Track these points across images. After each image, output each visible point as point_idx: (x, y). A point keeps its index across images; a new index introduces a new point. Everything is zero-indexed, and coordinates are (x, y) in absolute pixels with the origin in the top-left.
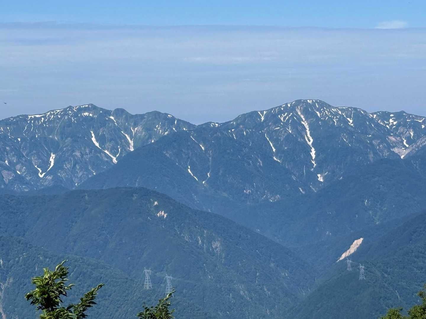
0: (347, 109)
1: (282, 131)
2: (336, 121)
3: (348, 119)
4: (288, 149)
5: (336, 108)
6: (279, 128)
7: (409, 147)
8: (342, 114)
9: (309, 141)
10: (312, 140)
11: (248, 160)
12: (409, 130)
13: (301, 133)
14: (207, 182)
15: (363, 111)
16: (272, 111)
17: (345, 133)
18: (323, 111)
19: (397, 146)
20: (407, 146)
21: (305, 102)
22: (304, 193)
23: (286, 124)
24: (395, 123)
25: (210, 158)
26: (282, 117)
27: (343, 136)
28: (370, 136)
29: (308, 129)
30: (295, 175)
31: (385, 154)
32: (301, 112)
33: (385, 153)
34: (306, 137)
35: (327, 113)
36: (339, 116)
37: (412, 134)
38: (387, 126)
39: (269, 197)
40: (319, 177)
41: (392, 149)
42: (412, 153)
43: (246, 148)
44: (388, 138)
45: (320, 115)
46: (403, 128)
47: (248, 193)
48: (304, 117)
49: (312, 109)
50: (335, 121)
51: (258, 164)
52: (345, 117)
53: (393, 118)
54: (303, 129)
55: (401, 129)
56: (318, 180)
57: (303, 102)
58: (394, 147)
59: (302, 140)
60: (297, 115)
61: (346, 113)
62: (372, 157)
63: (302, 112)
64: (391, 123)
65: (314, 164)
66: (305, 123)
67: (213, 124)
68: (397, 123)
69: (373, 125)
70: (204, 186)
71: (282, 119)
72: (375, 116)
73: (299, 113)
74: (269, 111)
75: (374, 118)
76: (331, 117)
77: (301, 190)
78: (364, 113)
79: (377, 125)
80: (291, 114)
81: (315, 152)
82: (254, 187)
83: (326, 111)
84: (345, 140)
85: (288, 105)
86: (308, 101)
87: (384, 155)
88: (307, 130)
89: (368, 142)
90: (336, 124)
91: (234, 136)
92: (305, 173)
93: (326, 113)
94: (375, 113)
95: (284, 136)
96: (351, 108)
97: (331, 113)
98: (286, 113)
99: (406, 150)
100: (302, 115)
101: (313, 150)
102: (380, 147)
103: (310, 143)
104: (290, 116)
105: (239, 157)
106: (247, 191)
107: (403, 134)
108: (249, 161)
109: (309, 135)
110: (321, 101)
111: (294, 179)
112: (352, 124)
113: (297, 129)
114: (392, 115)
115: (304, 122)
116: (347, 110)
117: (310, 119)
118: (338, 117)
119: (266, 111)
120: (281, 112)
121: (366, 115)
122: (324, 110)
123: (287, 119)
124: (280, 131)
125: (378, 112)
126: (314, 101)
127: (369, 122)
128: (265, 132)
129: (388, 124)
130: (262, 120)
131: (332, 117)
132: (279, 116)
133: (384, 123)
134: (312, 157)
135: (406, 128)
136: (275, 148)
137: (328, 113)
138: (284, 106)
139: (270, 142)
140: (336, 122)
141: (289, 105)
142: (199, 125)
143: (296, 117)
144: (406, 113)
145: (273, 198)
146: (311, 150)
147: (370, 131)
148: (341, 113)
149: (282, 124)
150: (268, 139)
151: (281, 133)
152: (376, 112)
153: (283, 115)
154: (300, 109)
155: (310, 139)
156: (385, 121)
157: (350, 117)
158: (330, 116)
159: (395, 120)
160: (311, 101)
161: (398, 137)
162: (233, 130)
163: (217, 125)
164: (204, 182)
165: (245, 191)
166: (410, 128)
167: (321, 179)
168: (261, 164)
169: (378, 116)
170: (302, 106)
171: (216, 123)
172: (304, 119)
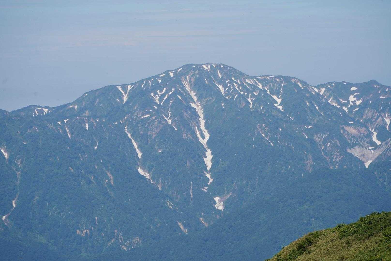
0: (273, 80)
1: (154, 121)
2: (252, 101)
3: (275, 97)
4: (162, 153)
5: (252, 78)
6: (149, 115)
7: (380, 145)
8: (264, 89)
9: (203, 137)
10: (207, 136)
11: (86, 175)
12: (383, 115)
13: (189, 125)
14: (9, 217)
15: (301, 82)
16: (143, 86)
17: (264, 122)
18: (229, 85)
19: (359, 144)
20: (378, 143)
21: (199, 68)
22: (186, 231)
23: (163, 108)
24: (358, 102)
25: (19, 173)
26: (157, 96)
27: (261, 127)
28: (310, 127)
29: (202, 116)
30: (171, 200)
31: (336, 159)
32: (190, 87)
33: (335, 156)
34: (197, 131)
35: (236, 87)
36: (258, 92)
37: (388, 121)
38: (345, 108)
39: (121, 241)
40: (217, 202)
41: (350, 149)
42: (385, 155)
43: (84, 153)
44: (343, 128)
45: (225, 92)
46: (372, 111)
47: (83, 235)
48: (195, 96)
49: (211, 81)
50: (250, 101)
51: (107, 181)
52: (269, 93)
53: (355, 94)
54: (194, 116)
55: (368, 113)
56: (215, 208)
57: (195, 69)
58: (353, 146)
59: (190, 136)
60: (184, 91)
61: (270, 87)
62: (311, 165)
63: (193, 86)
64: (352, 102)
65: (210, 178)
66: (198, 106)
67: (40, 109)
68: (361, 103)
69: (317, 108)
70: (4, 224)
71: (157, 99)
72: (323, 90)
73: (187, 89)
74: (137, 85)
75: (321, 94)
76: (244, 94)
77: (182, 227)
78: (303, 86)
79: (326, 106)
80: (173, 89)
81: (212, 156)
82: (96, 225)
83: (235, 84)
84: (264, 136)
85: (170, 74)
86: (205, 66)
87: (334, 160)
88: (200, 119)
89: (307, 138)
90: (251, 107)
91: (68, 131)
92: (191, 194)
93: (234, 88)
94: (323, 86)
95: (157, 129)
96: (279, 77)
97: (244, 88)
98: (165, 89)
99: (375, 151)
100: (192, 92)
101: (209, 153)
102: (326, 147)
103: (204, 142)
104: (171, 93)
105: (72, 170)
106: (82, 232)
107: (372, 123)
108: (89, 176)
109: (203, 127)
110: (227, 66)
111: (170, 207)
112: (279, 105)
113: (182, 117)
114: (353, 89)
115: (195, 103)
116: (272, 82)
117: (206, 98)
118: (256, 94)
119: (131, 84)
120: (156, 87)
121: (306, 90)
122: (232, 82)
123: (165, 98)
124: (151, 121)
125: (329, 83)
126: (215, 66)
127: (310, 102)
128: (125, 124)
129: (346, 105)
130: (123, 100)
131: (246, 94)
132: (152, 94)
133: (339, 103)
134: (205, 167)
135: (378, 111)
136: (141, 152)
137: (239, 88)
138: (163, 75)
139: (133, 140)
140: (251, 103)
141: (172, 75)
142: (13, 112)
143: (181, 95)
144: (379, 84)
145: (128, 243)
146: (206, 154)
147: (311, 117)
148: (262, 87)
149: (156, 107)
150: (129, 136)
151: (153, 124)
152: (325, 84)
153: (160, 92)
154: (190, 81)
155: (204, 133)
156: (341, 100)
157: (278, 94)
158: (242, 93)
159: (358, 98)
160: (209, 66)
161: (361, 127)
162: (65, 121)
163: (46, 110)
164: (4, 218)
165: (78, 231)
166: (384, 111)
167: (220, 205)
168: (112, 182)
169: (327, 90)
170: (192, 76)
171: (44, 108)
172: (195, 99)
